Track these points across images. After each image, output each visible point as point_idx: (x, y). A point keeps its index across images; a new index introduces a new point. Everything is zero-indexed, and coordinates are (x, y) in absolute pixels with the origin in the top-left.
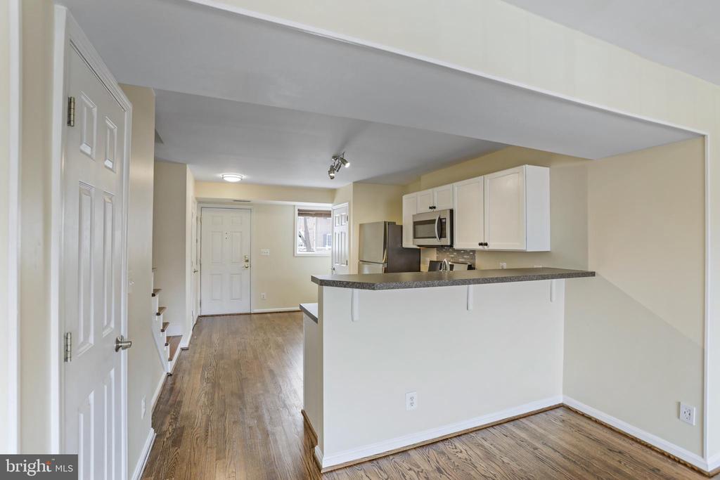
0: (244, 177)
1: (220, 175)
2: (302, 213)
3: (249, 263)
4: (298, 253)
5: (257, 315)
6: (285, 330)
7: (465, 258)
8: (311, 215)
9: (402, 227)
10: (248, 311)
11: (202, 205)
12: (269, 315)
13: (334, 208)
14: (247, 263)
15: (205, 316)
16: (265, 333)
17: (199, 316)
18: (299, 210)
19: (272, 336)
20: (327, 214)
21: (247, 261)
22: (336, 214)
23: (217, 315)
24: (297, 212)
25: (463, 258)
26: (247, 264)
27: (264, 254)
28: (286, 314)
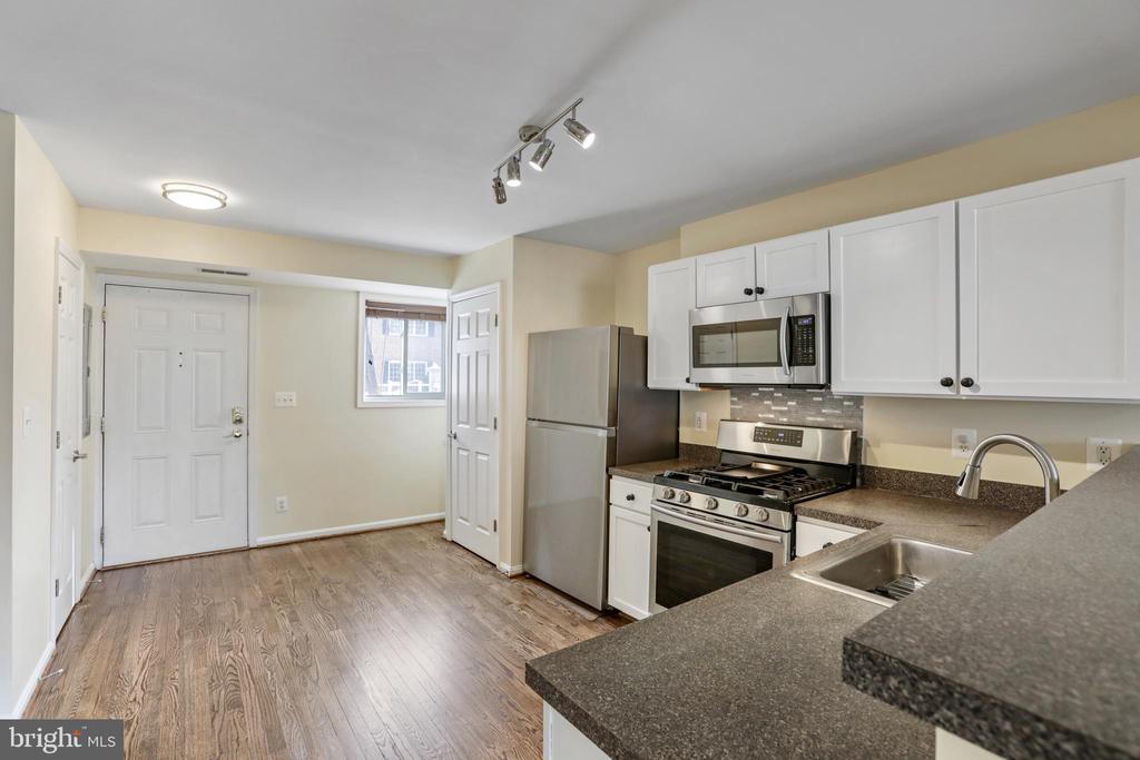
0: (233, 199)
1: (156, 186)
2: (374, 310)
3: (243, 427)
4: (366, 399)
5: (265, 553)
6: (347, 598)
7: (824, 415)
8: (395, 315)
9: (645, 339)
10: (242, 544)
11: (110, 278)
12: (296, 549)
13: (455, 298)
14: (238, 426)
15: (114, 569)
16: (294, 619)
17: (98, 571)
18: (367, 303)
19: (316, 627)
20: (437, 314)
21: (240, 421)
22: (460, 313)
23: (154, 563)
24: (363, 308)
25: (820, 414)
26: (236, 429)
27: (282, 404)
28: (339, 542)
